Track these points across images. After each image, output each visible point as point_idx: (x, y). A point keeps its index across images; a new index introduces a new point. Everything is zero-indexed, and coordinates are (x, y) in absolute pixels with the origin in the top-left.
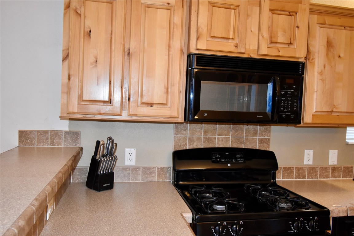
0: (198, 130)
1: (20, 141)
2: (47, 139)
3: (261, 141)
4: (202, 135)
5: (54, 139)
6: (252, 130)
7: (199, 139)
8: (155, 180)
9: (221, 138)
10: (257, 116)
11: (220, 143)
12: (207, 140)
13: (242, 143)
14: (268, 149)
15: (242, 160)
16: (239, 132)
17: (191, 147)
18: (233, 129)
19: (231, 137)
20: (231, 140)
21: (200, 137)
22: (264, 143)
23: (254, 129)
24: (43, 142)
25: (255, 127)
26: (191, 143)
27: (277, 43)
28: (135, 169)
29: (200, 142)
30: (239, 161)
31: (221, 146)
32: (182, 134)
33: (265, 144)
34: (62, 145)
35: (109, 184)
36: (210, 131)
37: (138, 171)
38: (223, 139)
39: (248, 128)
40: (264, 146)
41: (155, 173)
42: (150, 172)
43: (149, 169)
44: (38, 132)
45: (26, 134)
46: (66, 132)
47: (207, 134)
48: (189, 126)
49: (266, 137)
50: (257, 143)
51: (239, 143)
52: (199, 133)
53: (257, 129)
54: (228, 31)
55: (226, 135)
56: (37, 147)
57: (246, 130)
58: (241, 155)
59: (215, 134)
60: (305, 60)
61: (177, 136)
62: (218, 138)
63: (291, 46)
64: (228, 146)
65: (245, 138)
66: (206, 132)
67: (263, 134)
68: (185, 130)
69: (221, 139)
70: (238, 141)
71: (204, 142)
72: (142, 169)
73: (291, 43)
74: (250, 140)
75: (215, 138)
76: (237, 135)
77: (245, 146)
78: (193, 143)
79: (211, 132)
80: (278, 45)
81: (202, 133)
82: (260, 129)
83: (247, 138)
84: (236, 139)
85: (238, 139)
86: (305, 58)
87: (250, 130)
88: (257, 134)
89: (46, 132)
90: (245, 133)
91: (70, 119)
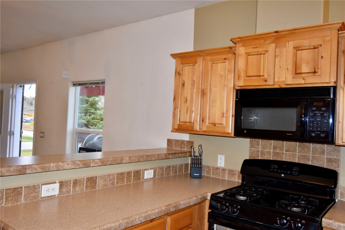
0: (268, 145)
1: (168, 145)
2: (179, 145)
3: (329, 160)
4: (271, 150)
5: (182, 145)
6: (320, 149)
7: (269, 153)
8: (236, 180)
9: (289, 153)
10: (287, 134)
11: (287, 158)
12: (275, 154)
13: (308, 160)
14: (338, 168)
15: (297, 173)
16: (305, 150)
17: (263, 158)
18: (299, 146)
19: (297, 154)
20: (298, 156)
21: (270, 151)
22: (332, 162)
23: (322, 148)
24: (177, 146)
25: (321, 145)
26: (263, 156)
27: (301, 73)
28: (224, 170)
29: (270, 155)
30: (294, 173)
31: (288, 161)
32: (256, 148)
33: (334, 164)
34: (185, 149)
35: (198, 175)
36: (278, 148)
37: (225, 171)
38: (290, 155)
39: (315, 147)
40: (332, 165)
41: (236, 174)
42: (233, 174)
43: (232, 171)
44: (175, 140)
45: (170, 141)
46: (188, 142)
47: (276, 149)
48: (261, 142)
49: (335, 157)
50: (325, 162)
51: (305, 159)
52: (269, 148)
53: (324, 148)
54: (259, 71)
55: (293, 152)
56: (174, 149)
57: (313, 148)
58: (298, 169)
59: (282, 150)
60: (335, 84)
61: (252, 149)
62: (285, 154)
63: (316, 74)
64: (294, 161)
65: (312, 156)
66: (275, 148)
67: (332, 154)
68: (258, 145)
69: (288, 155)
70: (305, 158)
71: (273, 156)
72: (228, 171)
73: (315, 72)
74: (317, 158)
75: (283, 154)
76: (304, 152)
77: (312, 163)
78: (264, 156)
79: (280, 148)
80: (303, 75)
81: (271, 148)
82: (328, 149)
83: (314, 156)
84: (302, 156)
85: (305, 156)
86: (335, 82)
87: (317, 149)
88: (325, 153)
89: (178, 141)
90: (312, 152)
91: (190, 134)
